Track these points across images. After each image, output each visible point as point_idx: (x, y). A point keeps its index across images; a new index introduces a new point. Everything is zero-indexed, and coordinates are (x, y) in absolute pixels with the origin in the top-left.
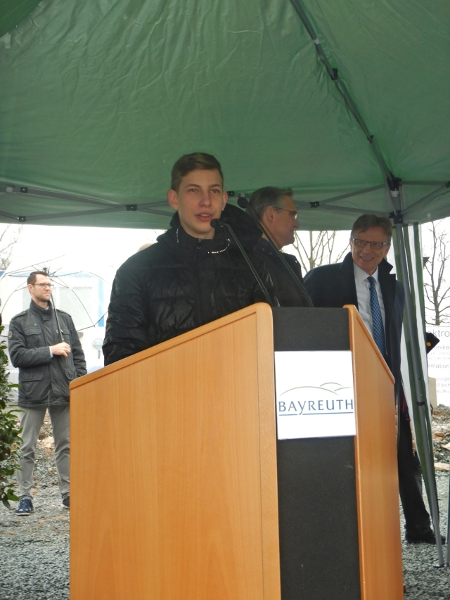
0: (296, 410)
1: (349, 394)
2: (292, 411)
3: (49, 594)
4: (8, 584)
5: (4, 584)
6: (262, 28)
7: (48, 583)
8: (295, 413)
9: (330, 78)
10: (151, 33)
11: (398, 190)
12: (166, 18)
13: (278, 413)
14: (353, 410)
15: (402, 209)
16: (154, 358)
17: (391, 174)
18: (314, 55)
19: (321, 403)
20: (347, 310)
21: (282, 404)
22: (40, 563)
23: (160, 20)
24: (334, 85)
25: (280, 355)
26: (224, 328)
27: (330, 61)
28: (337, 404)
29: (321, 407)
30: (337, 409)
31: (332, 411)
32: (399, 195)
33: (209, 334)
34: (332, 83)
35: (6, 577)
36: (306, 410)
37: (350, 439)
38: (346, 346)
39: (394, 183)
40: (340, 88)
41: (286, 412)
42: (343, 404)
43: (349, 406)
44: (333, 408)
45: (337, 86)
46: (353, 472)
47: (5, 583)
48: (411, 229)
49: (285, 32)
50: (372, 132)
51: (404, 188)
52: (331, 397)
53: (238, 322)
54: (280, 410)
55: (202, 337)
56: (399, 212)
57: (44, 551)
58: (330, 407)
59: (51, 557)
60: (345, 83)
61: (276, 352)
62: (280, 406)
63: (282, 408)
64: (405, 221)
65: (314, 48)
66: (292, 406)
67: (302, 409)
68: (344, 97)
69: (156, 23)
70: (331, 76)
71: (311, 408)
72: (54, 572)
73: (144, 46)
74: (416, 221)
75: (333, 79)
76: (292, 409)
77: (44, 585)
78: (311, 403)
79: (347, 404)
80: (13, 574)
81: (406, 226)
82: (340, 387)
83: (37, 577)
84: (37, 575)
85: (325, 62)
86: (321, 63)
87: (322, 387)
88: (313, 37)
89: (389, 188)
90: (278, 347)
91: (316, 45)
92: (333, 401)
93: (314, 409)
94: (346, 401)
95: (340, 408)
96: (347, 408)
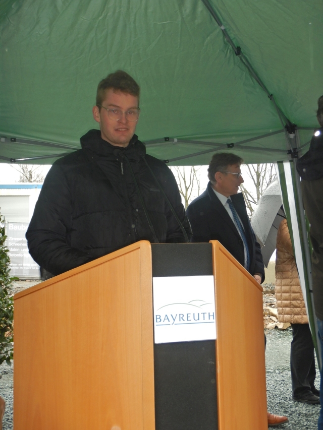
0: (169, 321)
1: (212, 308)
2: (166, 321)
6: (180, 19)
8: (169, 323)
9: (235, 54)
10: (96, 25)
11: (294, 133)
12: (106, 15)
13: (155, 323)
14: (214, 320)
15: (297, 147)
16: (70, 279)
17: (289, 121)
18: (221, 37)
19: (189, 315)
20: (211, 244)
21: (158, 317)
23: (103, 16)
24: (239, 59)
25: (157, 280)
26: (118, 259)
27: (234, 41)
28: (201, 316)
29: (189, 319)
30: (201, 320)
31: (198, 321)
32: (295, 137)
33: (108, 263)
34: (237, 58)
36: (177, 321)
37: (213, 342)
38: (209, 271)
39: (291, 128)
40: (244, 61)
41: (162, 323)
43: (211, 317)
44: (199, 319)
45: (241, 59)
49: (197, 21)
50: (271, 92)
51: (298, 132)
52: (196, 311)
53: (127, 255)
54: (157, 322)
55: (103, 265)
58: (196, 318)
60: (247, 57)
61: (154, 278)
62: (157, 319)
63: (159, 320)
65: (221, 32)
66: (166, 318)
67: (174, 320)
68: (247, 67)
69: (101, 18)
70: (235, 52)
71: (181, 319)
73: (92, 35)
75: (237, 55)
76: (167, 321)
78: (181, 316)
79: (209, 316)
82: (203, 303)
85: (230, 41)
86: (228, 43)
87: (190, 303)
88: (220, 24)
89: (288, 132)
90: (155, 274)
91: (222, 30)
92: (199, 314)
93: (184, 320)
94: (209, 313)
95: (204, 319)
96: (209, 319)
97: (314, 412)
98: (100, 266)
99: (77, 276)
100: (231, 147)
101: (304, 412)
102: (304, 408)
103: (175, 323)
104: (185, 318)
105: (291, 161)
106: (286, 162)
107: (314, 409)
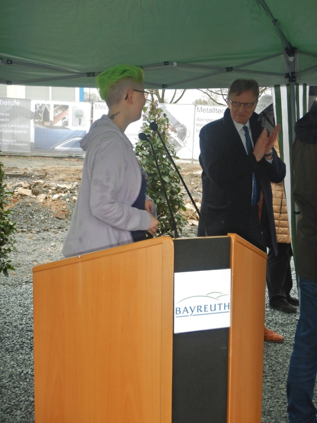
0: (188, 313)
1: (227, 299)
2: (185, 313)
4: (9, 323)
5: (6, 323)
8: (187, 314)
11: (294, 56)
13: (175, 315)
14: (229, 310)
15: (296, 71)
17: (289, 44)
19: (206, 307)
21: (178, 309)
25: (178, 275)
26: (139, 250)
28: (218, 307)
29: (206, 310)
30: (217, 310)
31: (214, 312)
32: (294, 60)
33: (129, 252)
35: (8, 315)
36: (195, 312)
39: (291, 50)
41: (181, 315)
42: (222, 306)
43: (227, 308)
44: (215, 310)
46: (227, 351)
47: (7, 321)
48: (301, 88)
50: (276, 18)
51: (297, 55)
52: (213, 302)
53: (149, 248)
54: (176, 314)
56: (293, 73)
58: (213, 309)
61: (175, 273)
62: (176, 311)
63: (178, 312)
64: (298, 81)
66: (185, 310)
67: (192, 311)
71: (199, 311)
74: (305, 82)
78: (199, 307)
79: (225, 306)
80: (13, 312)
81: (298, 85)
82: (221, 295)
87: (208, 296)
89: (287, 55)
90: (177, 270)
92: (215, 305)
93: (201, 311)
94: (225, 304)
95: (220, 309)
96: (225, 309)
97: (289, 322)
100: (230, 71)
101: (280, 322)
102: (280, 317)
103: (194, 313)
104: (203, 309)
105: (288, 85)
106: (283, 86)
107: (289, 318)
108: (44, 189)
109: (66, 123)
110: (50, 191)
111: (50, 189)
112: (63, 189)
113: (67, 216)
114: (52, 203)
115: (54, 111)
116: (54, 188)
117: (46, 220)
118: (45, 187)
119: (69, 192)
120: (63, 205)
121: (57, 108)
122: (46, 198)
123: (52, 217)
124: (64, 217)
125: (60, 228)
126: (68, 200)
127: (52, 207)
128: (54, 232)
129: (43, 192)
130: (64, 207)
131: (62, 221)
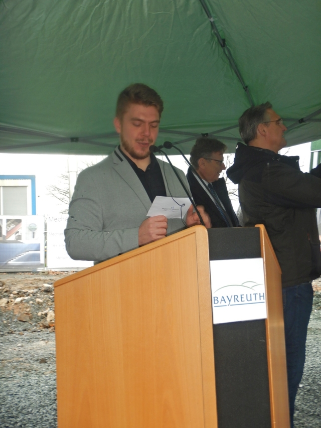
0: (225, 302)
1: (262, 289)
2: (223, 303)
3: (18, 419)
6: (173, 10)
7: (16, 411)
8: (225, 304)
9: (220, 46)
10: (92, 13)
12: (103, 3)
13: (214, 305)
14: (265, 301)
18: (209, 29)
19: (242, 296)
21: (216, 299)
22: (8, 394)
23: (99, 4)
24: (223, 50)
25: (213, 263)
27: (220, 33)
28: (253, 297)
29: (243, 299)
30: (253, 300)
31: (250, 302)
34: (221, 49)
36: (232, 302)
38: (258, 255)
40: (227, 52)
41: (219, 304)
43: (262, 298)
44: (251, 300)
45: (224, 51)
46: (265, 345)
49: (189, 13)
50: (247, 83)
52: (248, 292)
53: (182, 239)
54: (215, 303)
57: (9, 385)
58: (249, 299)
59: (15, 390)
60: (230, 49)
61: (211, 261)
62: (214, 300)
63: (216, 302)
65: (210, 24)
66: (223, 299)
67: (230, 301)
68: (229, 59)
69: (97, 6)
70: (221, 44)
71: (236, 300)
72: (19, 402)
73: (87, 23)
75: (222, 46)
77: (14, 412)
78: (236, 297)
79: (260, 296)
82: (255, 284)
83: (7, 406)
84: (6, 404)
85: (217, 35)
86: (214, 35)
87: (243, 285)
88: (209, 16)
90: (212, 257)
91: (211, 22)
92: (251, 295)
93: (238, 301)
94: (260, 294)
95: (256, 300)
96: (260, 299)
98: (152, 251)
99: (126, 262)
103: (231, 304)
104: (239, 299)
108: (6, 294)
109: (19, 237)
110: (12, 295)
111: (11, 293)
112: (25, 293)
113: (31, 319)
114: (15, 307)
115: (7, 225)
116: (16, 292)
117: (10, 323)
118: (6, 292)
119: (31, 295)
120: (27, 308)
121: (9, 222)
122: (8, 302)
123: (15, 320)
124: (28, 319)
125: (25, 330)
126: (31, 302)
127: (15, 311)
128: (19, 334)
129: (5, 297)
130: (28, 310)
131: (26, 324)
